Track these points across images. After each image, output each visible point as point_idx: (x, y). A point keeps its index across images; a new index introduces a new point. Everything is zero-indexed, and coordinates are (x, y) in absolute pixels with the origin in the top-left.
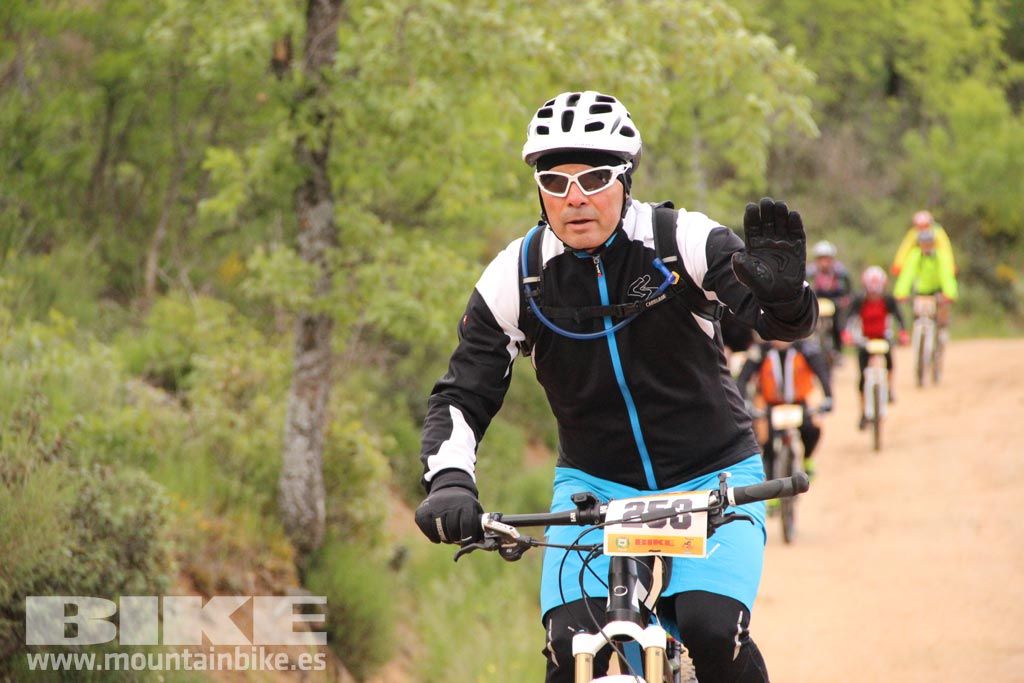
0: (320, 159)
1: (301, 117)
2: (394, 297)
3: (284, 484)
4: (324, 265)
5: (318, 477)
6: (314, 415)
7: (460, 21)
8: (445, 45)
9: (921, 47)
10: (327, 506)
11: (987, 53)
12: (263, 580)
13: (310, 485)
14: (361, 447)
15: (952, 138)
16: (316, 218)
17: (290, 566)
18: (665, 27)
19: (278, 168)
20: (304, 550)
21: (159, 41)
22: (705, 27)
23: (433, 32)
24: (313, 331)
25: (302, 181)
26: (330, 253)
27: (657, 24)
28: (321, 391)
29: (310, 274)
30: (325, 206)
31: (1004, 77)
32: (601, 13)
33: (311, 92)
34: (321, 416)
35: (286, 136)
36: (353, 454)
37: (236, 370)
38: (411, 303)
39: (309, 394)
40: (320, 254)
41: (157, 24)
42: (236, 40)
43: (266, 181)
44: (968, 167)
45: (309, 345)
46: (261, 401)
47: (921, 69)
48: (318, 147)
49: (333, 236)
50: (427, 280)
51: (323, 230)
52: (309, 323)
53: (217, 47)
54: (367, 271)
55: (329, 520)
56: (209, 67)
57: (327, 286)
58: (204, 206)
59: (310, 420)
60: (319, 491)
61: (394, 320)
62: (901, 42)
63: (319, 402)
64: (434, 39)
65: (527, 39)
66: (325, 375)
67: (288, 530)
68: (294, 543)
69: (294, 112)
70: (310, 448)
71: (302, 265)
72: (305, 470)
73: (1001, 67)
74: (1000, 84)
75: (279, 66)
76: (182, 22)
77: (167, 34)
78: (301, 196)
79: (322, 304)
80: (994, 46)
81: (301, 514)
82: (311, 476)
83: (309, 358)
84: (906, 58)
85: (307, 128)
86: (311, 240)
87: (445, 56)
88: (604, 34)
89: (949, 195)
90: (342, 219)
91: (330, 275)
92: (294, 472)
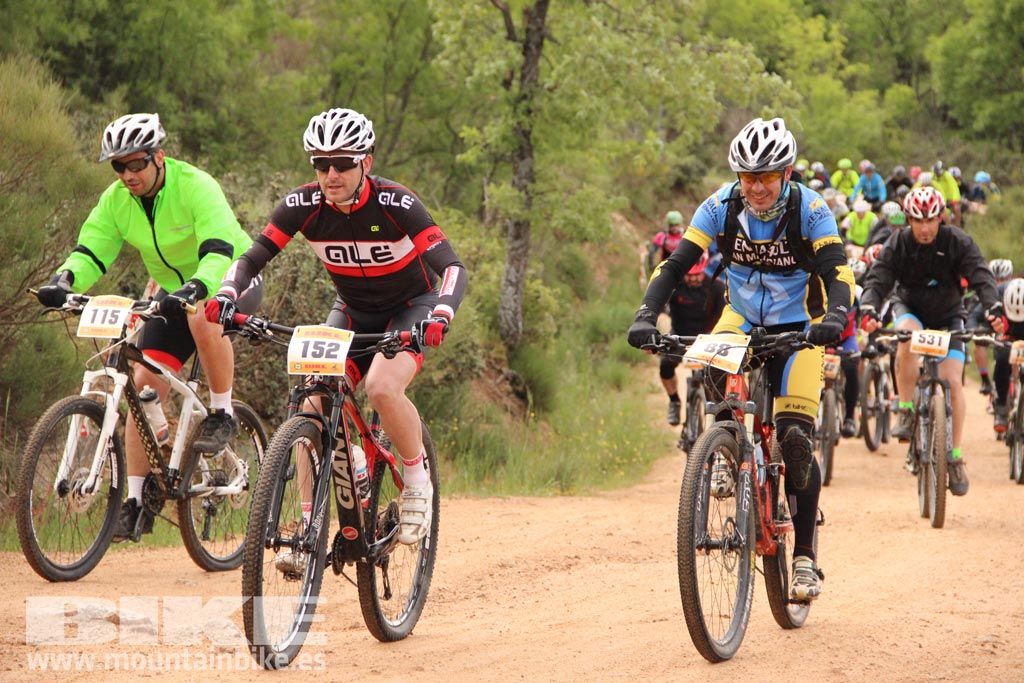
0: (527, 134)
1: (519, 111)
2: (567, 213)
3: (501, 312)
4: (527, 193)
5: (519, 309)
6: (519, 275)
7: (615, 63)
8: (607, 76)
9: (791, 52)
10: (523, 325)
11: (834, 57)
12: (490, 363)
13: (515, 313)
14: (542, 294)
15: (811, 110)
16: (523, 167)
17: (504, 357)
18: (722, 69)
19: (504, 139)
20: (511, 348)
21: (440, 68)
22: (743, 68)
23: (600, 68)
24: (520, 229)
25: (517, 147)
26: (530, 186)
27: (718, 67)
28: (523, 262)
29: (521, 199)
30: (528, 160)
31: (842, 73)
32: (690, 61)
33: (524, 97)
34: (522, 276)
35: (512, 122)
36: (538, 297)
37: (474, 249)
38: (576, 216)
39: (516, 262)
40: (525, 187)
41: (439, 56)
42: (489, 69)
43: (497, 147)
44: (820, 131)
45: (517, 237)
46: (485, 266)
47: (794, 68)
48: (527, 128)
49: (531, 177)
50: (584, 204)
51: (526, 173)
52: (517, 225)
53: (476, 72)
54: (552, 197)
55: (524, 333)
56: (471, 82)
57: (528, 204)
58: (459, 157)
59: (516, 277)
60: (519, 316)
61: (565, 226)
62: (781, 49)
63: (522, 268)
64: (601, 74)
65: (651, 75)
66: (525, 253)
67: (503, 337)
68: (506, 344)
69: (515, 108)
70: (516, 293)
71: (516, 193)
72: (513, 304)
73: (841, 67)
74: (841, 78)
75: (507, 84)
76: (454, 57)
77: (446, 63)
78: (516, 154)
79: (525, 215)
80: (838, 53)
81: (510, 328)
82: (516, 308)
83: (517, 244)
84: (782, 59)
85: (523, 118)
86: (520, 179)
87: (605, 81)
88: (692, 75)
89: (809, 147)
90: (537, 168)
91: (530, 199)
92: (507, 307)
